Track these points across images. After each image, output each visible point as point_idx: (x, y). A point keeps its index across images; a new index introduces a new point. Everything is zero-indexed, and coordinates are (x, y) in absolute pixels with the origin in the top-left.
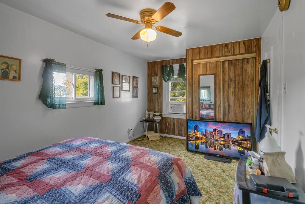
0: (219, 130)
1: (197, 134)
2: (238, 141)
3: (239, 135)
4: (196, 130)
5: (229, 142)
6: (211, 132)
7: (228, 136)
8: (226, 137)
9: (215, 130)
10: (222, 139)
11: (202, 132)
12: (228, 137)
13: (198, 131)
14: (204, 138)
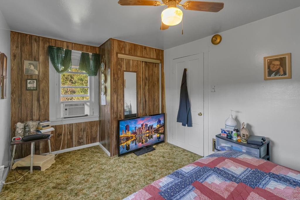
0: (146, 124)
1: (128, 134)
2: (157, 129)
3: (158, 124)
4: (127, 131)
5: (152, 132)
6: (140, 128)
7: (151, 127)
8: (150, 128)
9: (142, 125)
10: (148, 132)
11: (132, 131)
12: (151, 129)
13: (128, 131)
14: (134, 136)
